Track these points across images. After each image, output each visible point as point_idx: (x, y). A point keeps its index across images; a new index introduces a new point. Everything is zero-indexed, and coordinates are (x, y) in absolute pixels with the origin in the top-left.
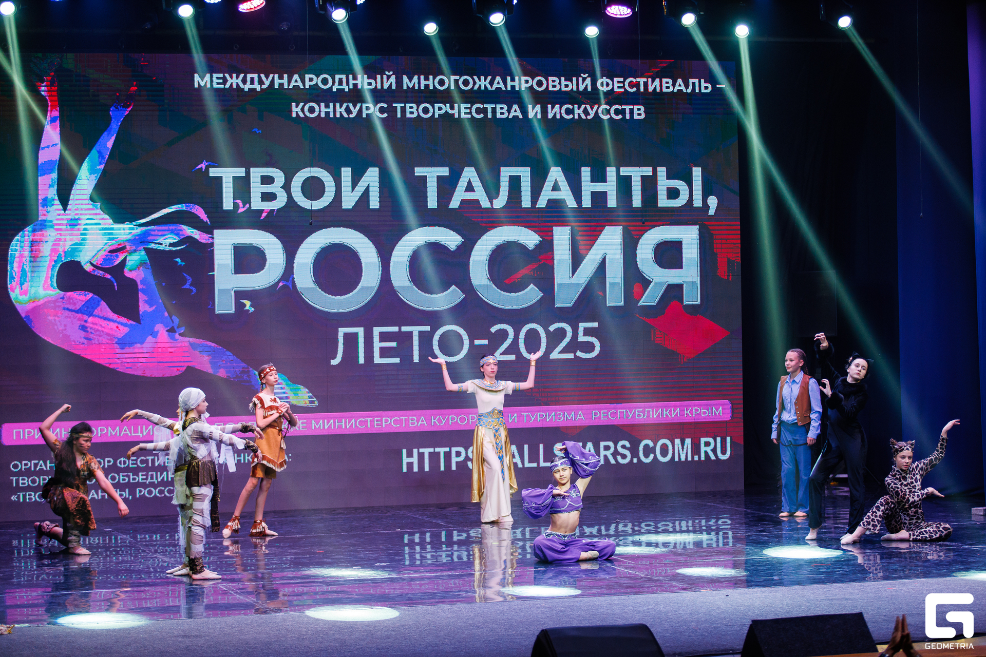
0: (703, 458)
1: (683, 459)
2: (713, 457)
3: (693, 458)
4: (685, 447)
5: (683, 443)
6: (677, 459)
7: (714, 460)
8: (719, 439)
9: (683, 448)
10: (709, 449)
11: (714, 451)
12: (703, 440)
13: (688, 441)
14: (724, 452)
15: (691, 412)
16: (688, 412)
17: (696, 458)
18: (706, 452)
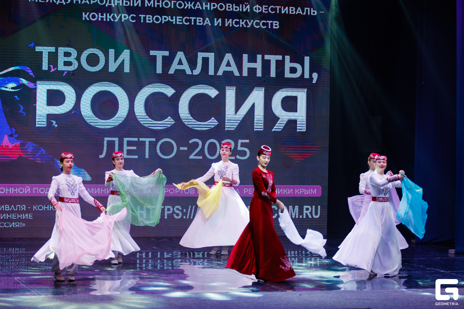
0: (304, 217)
2: (310, 217)
3: (299, 216)
5: (294, 208)
7: (311, 219)
8: (314, 207)
9: (294, 211)
10: (308, 212)
11: (311, 213)
12: (305, 207)
13: (297, 208)
14: (316, 214)
15: (299, 191)
16: (297, 191)
17: (301, 217)
18: (306, 214)
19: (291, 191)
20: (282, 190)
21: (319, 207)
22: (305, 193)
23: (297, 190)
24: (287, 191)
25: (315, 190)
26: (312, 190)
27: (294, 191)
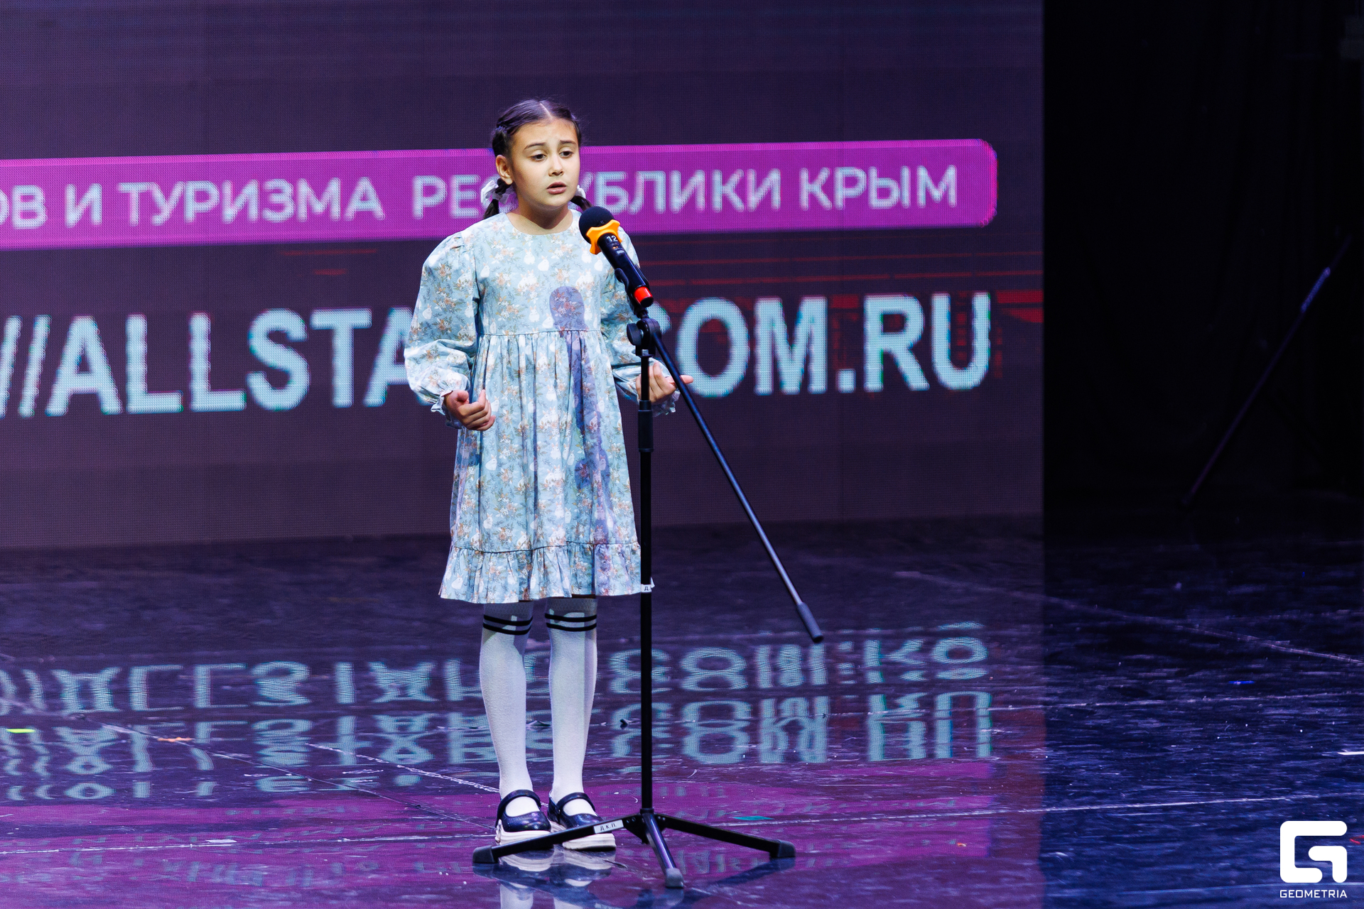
0: (874, 382)
1: (791, 384)
2: (916, 379)
3: (832, 379)
4: (801, 331)
5: (791, 318)
6: (764, 386)
7: (920, 393)
8: (941, 304)
9: (791, 338)
10: (900, 345)
11: (922, 350)
12: (876, 307)
13: (814, 311)
14: (961, 357)
15: (829, 188)
16: (817, 188)
17: (846, 381)
18: (889, 361)
19: (767, 184)
20: (699, 178)
21: (981, 303)
22: (875, 202)
23: (812, 179)
24: (741, 190)
25: (951, 174)
26: (923, 173)
27: (790, 187)
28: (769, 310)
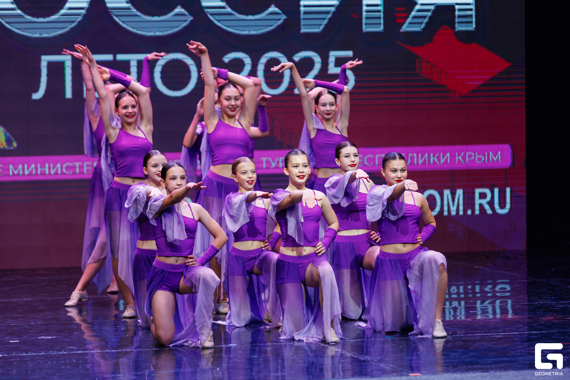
0: (477, 212)
1: (453, 213)
2: (489, 211)
3: (465, 211)
4: (456, 198)
5: (453, 194)
6: (446, 213)
7: (490, 215)
8: (496, 190)
9: (453, 200)
10: (485, 202)
11: (491, 203)
12: (478, 191)
13: (460, 192)
15: (464, 158)
16: (460, 158)
17: (469, 212)
18: (481, 206)
19: (446, 157)
20: (426, 155)
21: (508, 190)
22: (477, 162)
23: (459, 156)
24: (439, 158)
25: (499, 154)
26: (491, 154)
27: (453, 157)
28: (447, 193)
